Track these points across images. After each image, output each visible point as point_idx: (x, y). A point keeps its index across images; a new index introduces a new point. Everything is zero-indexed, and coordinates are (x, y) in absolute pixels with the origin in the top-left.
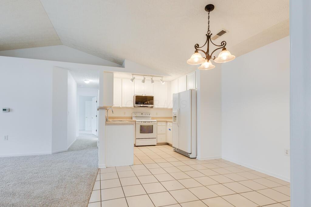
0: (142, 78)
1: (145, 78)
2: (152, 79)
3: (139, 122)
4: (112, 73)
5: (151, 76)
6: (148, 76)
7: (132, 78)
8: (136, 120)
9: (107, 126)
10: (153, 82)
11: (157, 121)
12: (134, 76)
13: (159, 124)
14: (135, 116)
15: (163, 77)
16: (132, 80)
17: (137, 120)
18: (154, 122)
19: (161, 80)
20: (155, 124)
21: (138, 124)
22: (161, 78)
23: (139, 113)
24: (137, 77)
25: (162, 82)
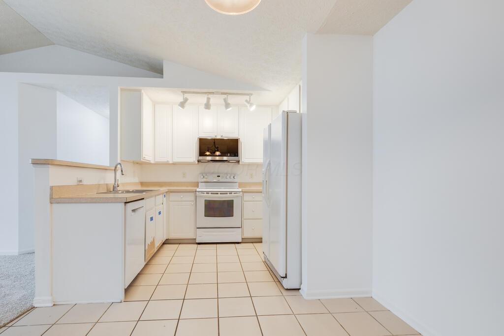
0: (203, 99)
1: (208, 99)
2: (225, 100)
3: (203, 192)
4: (140, 91)
5: (222, 93)
6: (217, 93)
7: (182, 100)
8: (195, 188)
9: (55, 205)
10: (227, 105)
11: (243, 192)
12: (186, 95)
13: (247, 197)
14: (203, 180)
15: (252, 94)
16: (182, 105)
17: (198, 190)
18: (236, 192)
19: (248, 102)
20: (237, 197)
21: (201, 197)
22: (247, 98)
23: (213, 173)
24: (191, 98)
25: (248, 105)
